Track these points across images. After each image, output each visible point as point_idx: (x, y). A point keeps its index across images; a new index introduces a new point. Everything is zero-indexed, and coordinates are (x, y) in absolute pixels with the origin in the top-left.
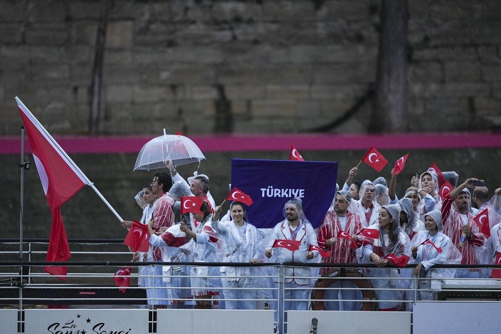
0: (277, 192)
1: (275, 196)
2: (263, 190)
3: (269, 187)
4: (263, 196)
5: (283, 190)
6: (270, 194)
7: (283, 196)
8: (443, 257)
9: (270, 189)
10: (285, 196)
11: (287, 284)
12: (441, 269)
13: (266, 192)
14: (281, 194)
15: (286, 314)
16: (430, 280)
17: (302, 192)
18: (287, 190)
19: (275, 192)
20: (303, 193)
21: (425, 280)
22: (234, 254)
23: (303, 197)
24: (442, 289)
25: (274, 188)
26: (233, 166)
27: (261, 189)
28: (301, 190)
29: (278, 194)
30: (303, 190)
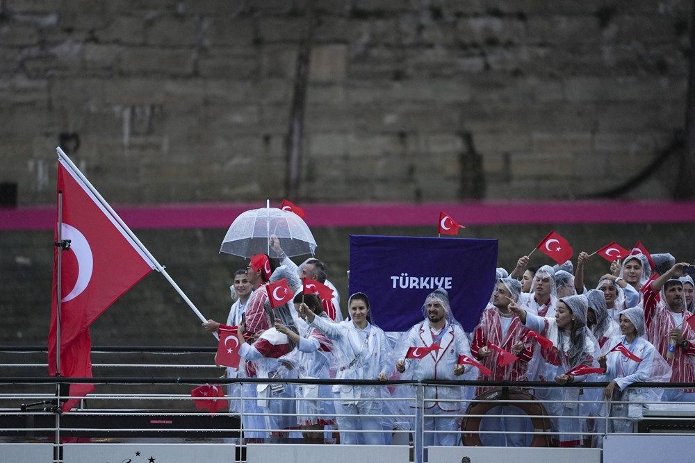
1: (411, 287)
4: (395, 286)
7: (422, 287)
8: (645, 372)
9: (404, 277)
11: (427, 409)
12: (643, 389)
13: (398, 281)
15: (426, 451)
16: (627, 404)
17: (449, 281)
19: (411, 281)
21: (620, 404)
22: (352, 367)
24: (644, 416)
25: (409, 276)
26: (352, 245)
29: (416, 284)
30: (451, 278)
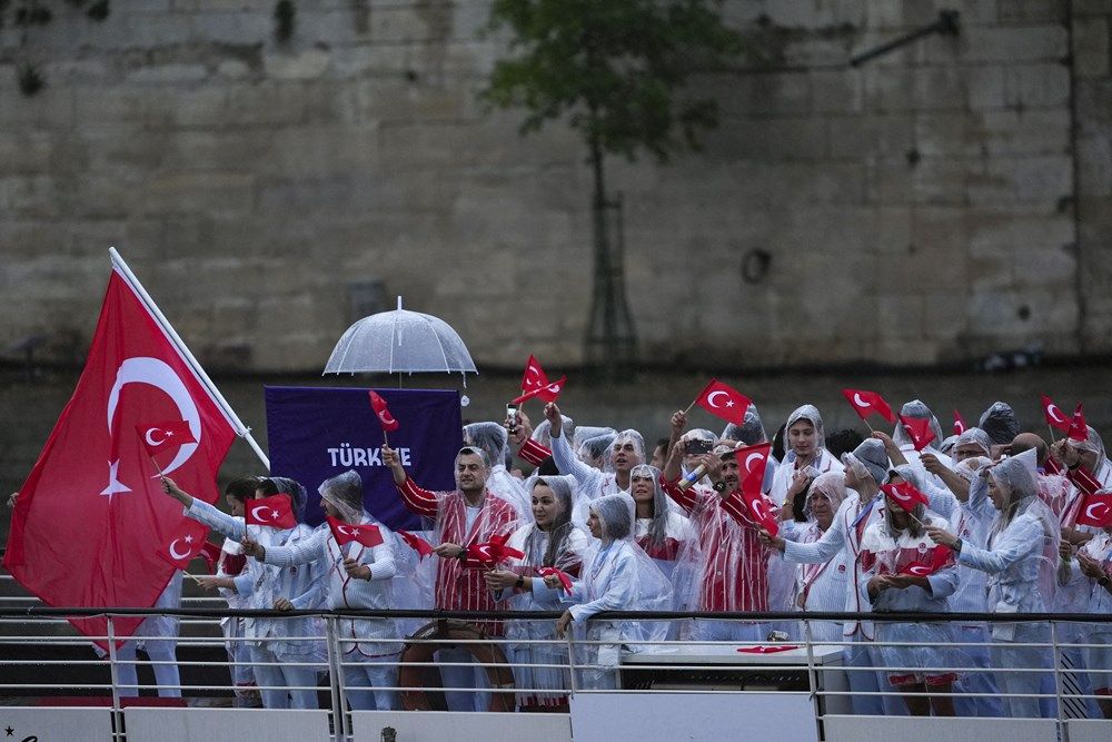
0: (360, 455)
1: (357, 464)
2: (332, 451)
3: (343, 445)
4: (334, 464)
5: (369, 450)
6: (347, 460)
7: (371, 464)
8: (617, 595)
9: (345, 449)
10: (375, 463)
12: (615, 622)
13: (338, 455)
14: (367, 458)
15: (350, 718)
16: (598, 645)
17: (406, 454)
18: (377, 450)
19: (356, 455)
20: (408, 457)
22: (260, 588)
23: (409, 464)
25: (352, 447)
26: (267, 400)
27: (329, 450)
28: (403, 450)
29: (362, 459)
30: (408, 450)
